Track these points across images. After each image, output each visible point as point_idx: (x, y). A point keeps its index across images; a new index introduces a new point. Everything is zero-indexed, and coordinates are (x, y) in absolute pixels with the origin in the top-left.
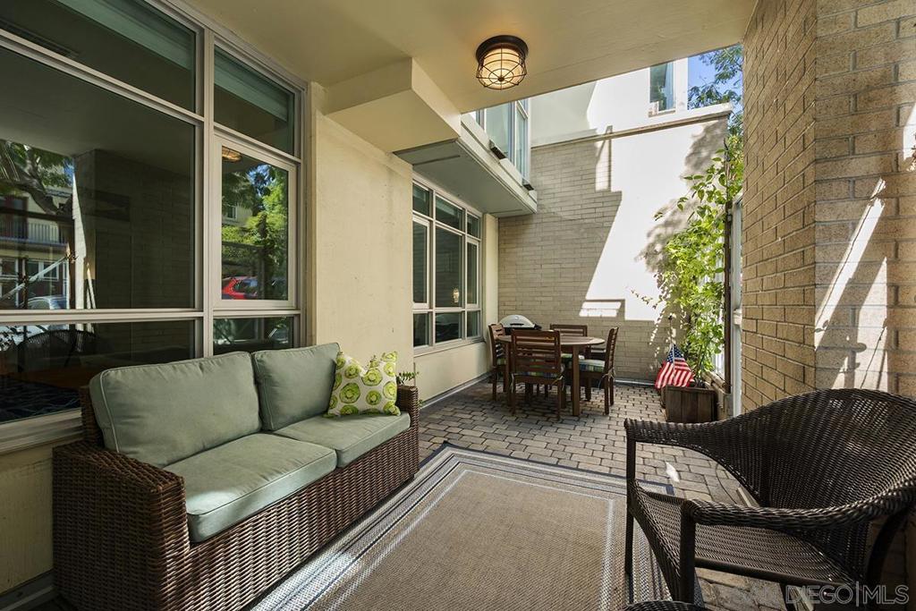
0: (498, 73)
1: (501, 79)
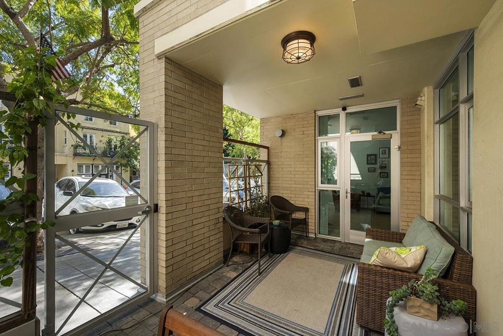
0: (296, 55)
1: (298, 58)
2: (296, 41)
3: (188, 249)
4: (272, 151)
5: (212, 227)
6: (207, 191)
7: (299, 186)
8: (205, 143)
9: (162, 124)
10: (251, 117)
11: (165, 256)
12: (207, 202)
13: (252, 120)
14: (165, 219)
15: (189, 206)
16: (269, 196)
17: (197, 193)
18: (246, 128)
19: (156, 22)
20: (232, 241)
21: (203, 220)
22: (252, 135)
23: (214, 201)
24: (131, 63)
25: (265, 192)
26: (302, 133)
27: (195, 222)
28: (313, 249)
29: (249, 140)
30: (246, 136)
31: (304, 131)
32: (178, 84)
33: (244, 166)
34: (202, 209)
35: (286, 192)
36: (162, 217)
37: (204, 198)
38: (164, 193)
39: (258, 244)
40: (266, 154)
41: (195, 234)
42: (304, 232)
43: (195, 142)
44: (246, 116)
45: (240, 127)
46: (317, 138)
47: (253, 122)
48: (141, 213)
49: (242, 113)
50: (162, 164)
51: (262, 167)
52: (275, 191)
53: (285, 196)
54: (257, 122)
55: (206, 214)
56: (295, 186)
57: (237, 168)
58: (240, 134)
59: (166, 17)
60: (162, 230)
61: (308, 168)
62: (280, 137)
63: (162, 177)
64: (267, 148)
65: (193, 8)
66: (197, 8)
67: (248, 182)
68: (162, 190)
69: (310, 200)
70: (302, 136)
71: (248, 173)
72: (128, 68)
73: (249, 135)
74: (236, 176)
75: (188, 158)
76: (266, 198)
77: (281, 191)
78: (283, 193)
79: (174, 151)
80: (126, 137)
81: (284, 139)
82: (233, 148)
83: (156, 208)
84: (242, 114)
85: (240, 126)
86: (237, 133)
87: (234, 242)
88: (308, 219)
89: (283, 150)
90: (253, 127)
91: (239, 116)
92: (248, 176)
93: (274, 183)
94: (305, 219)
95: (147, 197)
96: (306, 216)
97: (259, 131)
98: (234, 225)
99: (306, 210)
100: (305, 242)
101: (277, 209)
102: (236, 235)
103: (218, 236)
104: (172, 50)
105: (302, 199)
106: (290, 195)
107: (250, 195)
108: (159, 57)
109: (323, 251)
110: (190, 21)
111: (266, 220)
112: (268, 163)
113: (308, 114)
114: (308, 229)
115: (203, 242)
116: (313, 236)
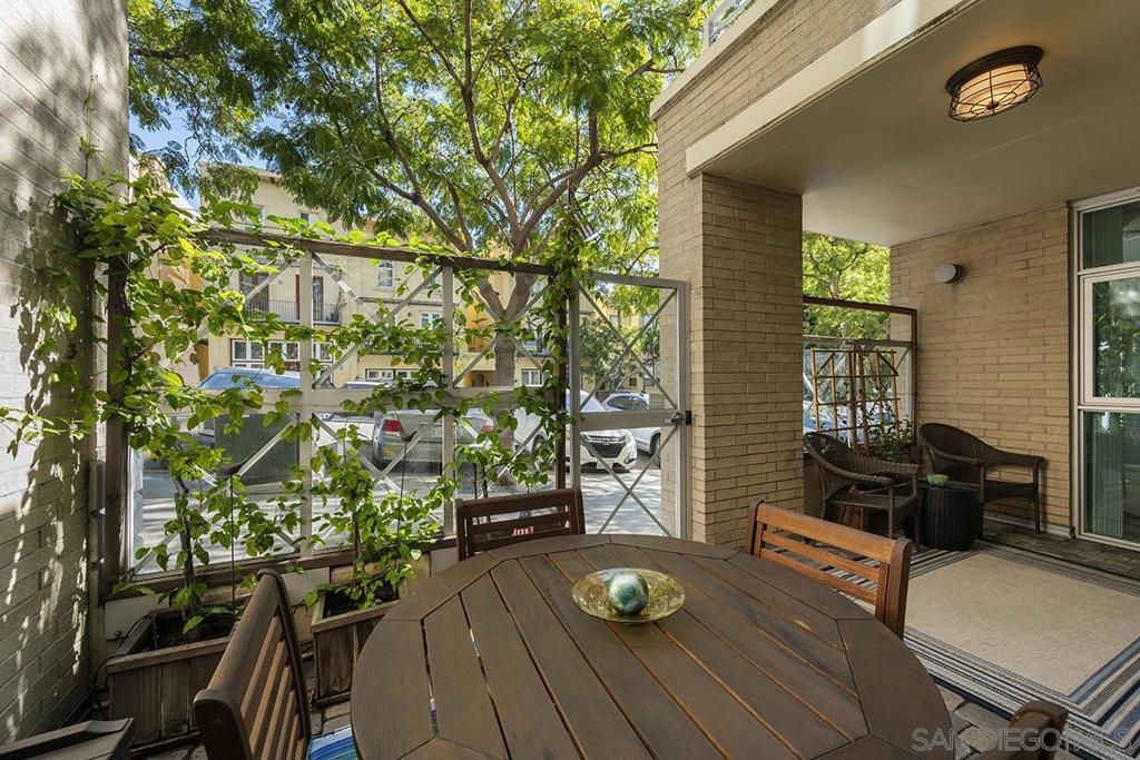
0: (987, 102)
1: (993, 106)
2: (987, 75)
3: (739, 493)
4: (924, 319)
5: (781, 466)
6: (772, 398)
7: (1013, 401)
8: (768, 309)
9: (698, 282)
10: (862, 246)
11: (703, 495)
12: (772, 418)
13: (864, 251)
14: (703, 436)
15: (741, 419)
16: (915, 422)
17: (754, 399)
18: (849, 275)
19: (687, 120)
20: (825, 498)
21: (766, 448)
22: (866, 289)
23: (786, 417)
24: (610, 185)
25: (905, 413)
26: (1024, 265)
27: (751, 449)
28: (1062, 560)
29: (860, 297)
30: (847, 293)
31: (1027, 261)
32: (722, 212)
33: (850, 353)
34: (764, 428)
35: (971, 416)
36: (699, 432)
37: (766, 408)
38: (703, 392)
39: (886, 512)
40: (909, 327)
41: (752, 470)
42: (1030, 519)
43: (750, 307)
44: (849, 244)
45: (830, 274)
46: (1076, 274)
47: (871, 255)
48: (670, 421)
49: (837, 239)
50: (698, 347)
51: (897, 357)
52: (933, 414)
53: (966, 427)
54: (880, 253)
55: (771, 438)
56: (998, 401)
57: (832, 357)
58: (832, 287)
59: (704, 107)
60: (699, 452)
61: (1044, 354)
62: (948, 282)
63: (698, 367)
64: (912, 312)
65: (755, 81)
66: (763, 80)
67: (858, 389)
68: (698, 388)
69: (1054, 439)
70: (1022, 274)
71: (858, 368)
72: (606, 196)
73: (856, 289)
74: (831, 374)
75: (738, 337)
76: (909, 425)
77: (951, 415)
78: (959, 420)
79: (718, 325)
80: (589, 318)
81: (962, 287)
82: (811, 324)
83: (689, 419)
84: (836, 241)
85: (831, 269)
86: (823, 286)
87: (827, 501)
88: (1045, 486)
89: (960, 315)
90: (867, 269)
91: (829, 247)
92: (858, 374)
93: (929, 396)
94: (1035, 486)
95: (677, 400)
96: (1036, 477)
97: (886, 277)
98: (829, 466)
99: (1038, 464)
100: (1034, 542)
101: (939, 452)
102: (835, 486)
103: (794, 484)
104: (718, 159)
105: (1025, 436)
106: (983, 425)
107: (865, 417)
108: (692, 176)
109: (1099, 569)
110: (749, 105)
111: (908, 468)
112: (914, 347)
113: (1044, 213)
114: (1045, 514)
115: (766, 488)
116: (1065, 533)
